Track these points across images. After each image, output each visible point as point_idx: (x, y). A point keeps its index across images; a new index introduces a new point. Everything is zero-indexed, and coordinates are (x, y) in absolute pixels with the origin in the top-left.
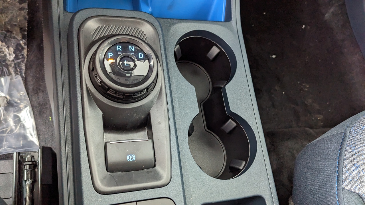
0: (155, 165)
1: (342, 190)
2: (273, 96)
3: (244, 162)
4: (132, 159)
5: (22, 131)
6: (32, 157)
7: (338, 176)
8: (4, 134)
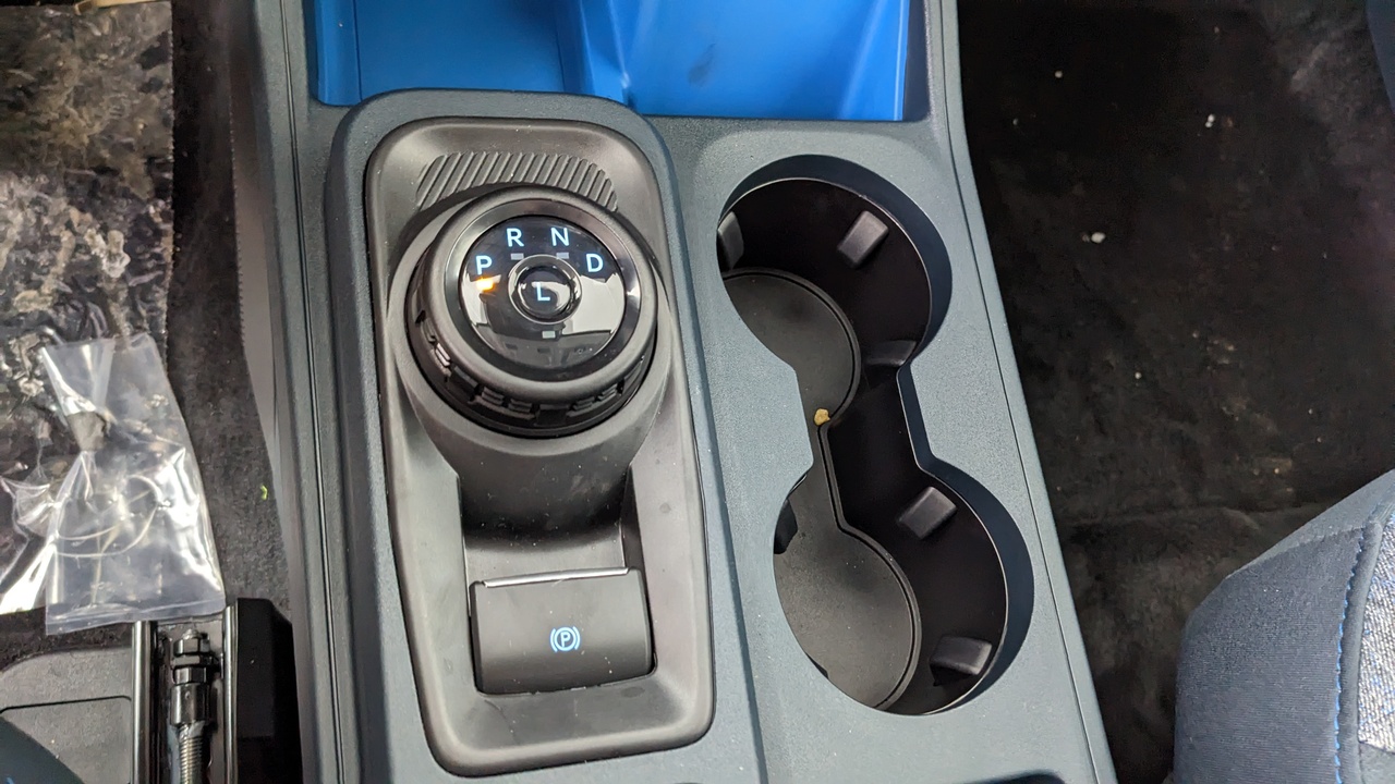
0: (653, 665)
1: (1356, 750)
2: (1096, 388)
3: (987, 648)
4: (567, 644)
5: (163, 541)
6: (202, 637)
7: (1341, 696)
8: (94, 550)
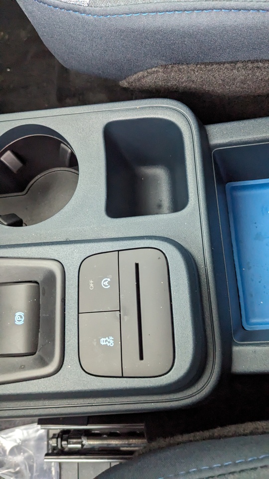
0: (36, 282)
1: (90, 8)
2: (11, 86)
3: (62, 145)
4: (21, 317)
5: (32, 443)
6: (54, 436)
7: (74, 11)
8: (33, 466)
